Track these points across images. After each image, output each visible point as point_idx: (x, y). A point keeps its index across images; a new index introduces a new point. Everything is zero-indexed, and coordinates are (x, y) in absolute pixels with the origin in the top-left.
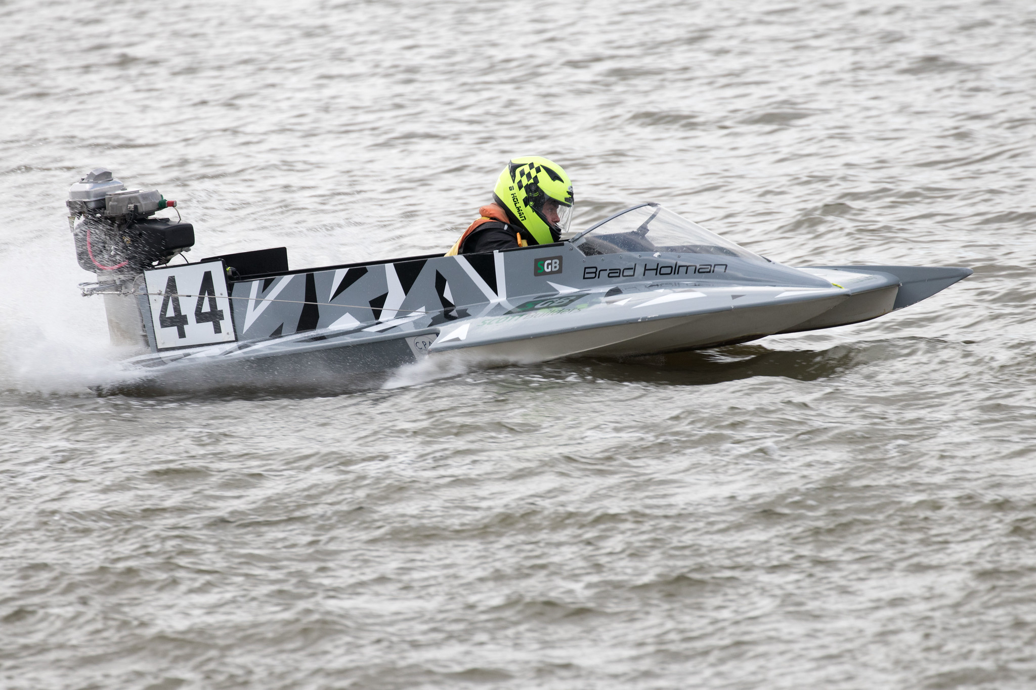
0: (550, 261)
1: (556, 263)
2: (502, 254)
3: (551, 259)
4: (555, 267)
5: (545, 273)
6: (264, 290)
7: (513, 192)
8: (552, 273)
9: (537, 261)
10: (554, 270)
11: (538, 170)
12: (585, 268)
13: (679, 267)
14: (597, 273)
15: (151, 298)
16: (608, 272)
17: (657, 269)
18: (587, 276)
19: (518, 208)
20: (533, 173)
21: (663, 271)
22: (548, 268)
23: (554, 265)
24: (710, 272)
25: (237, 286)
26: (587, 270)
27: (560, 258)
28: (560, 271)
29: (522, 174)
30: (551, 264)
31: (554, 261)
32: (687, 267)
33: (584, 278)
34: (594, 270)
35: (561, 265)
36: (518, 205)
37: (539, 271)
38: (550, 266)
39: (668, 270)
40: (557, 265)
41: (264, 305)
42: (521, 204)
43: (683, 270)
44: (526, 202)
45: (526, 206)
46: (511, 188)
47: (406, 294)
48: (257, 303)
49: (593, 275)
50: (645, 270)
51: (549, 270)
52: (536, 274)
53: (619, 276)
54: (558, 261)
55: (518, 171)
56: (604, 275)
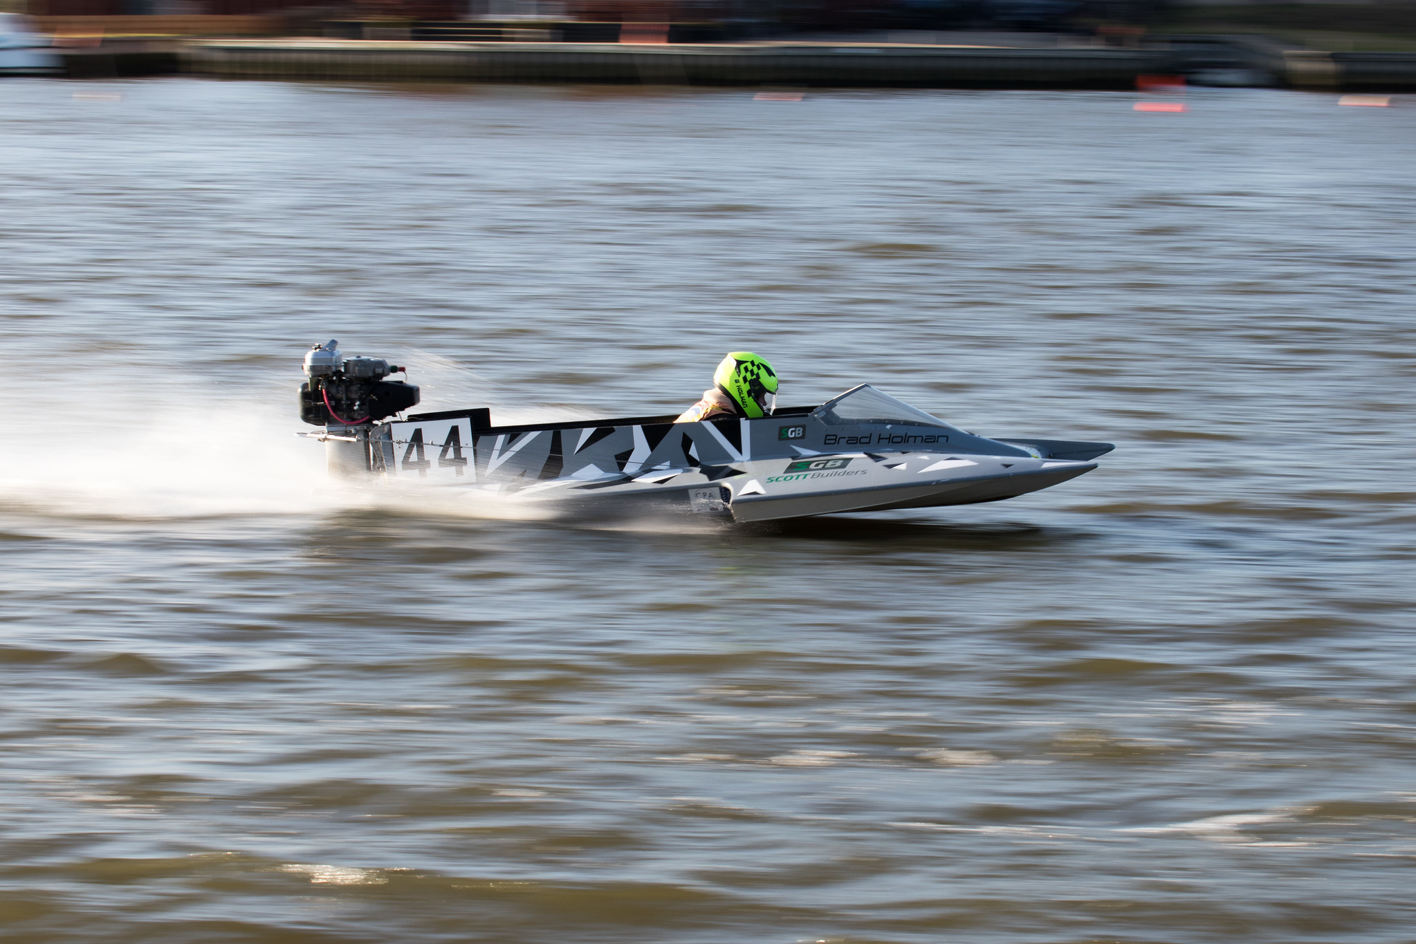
0: (794, 429)
1: (799, 430)
2: (748, 421)
3: (796, 427)
4: (799, 434)
5: (788, 438)
6: (509, 442)
7: (738, 384)
8: (795, 438)
9: (781, 429)
10: (797, 436)
11: (759, 368)
12: (827, 436)
13: (909, 437)
14: (837, 439)
15: (396, 446)
16: (847, 439)
17: (889, 438)
18: (827, 442)
19: (742, 398)
20: (755, 369)
21: (895, 440)
22: (791, 434)
23: (797, 432)
24: (934, 442)
25: (482, 438)
26: (828, 438)
27: (804, 427)
28: (803, 437)
29: (746, 369)
30: (795, 431)
31: (797, 429)
32: (916, 437)
33: (825, 444)
34: (834, 437)
35: (804, 432)
36: (742, 395)
37: (783, 437)
38: (794, 433)
39: (900, 440)
40: (801, 432)
41: (508, 455)
42: (745, 394)
43: (912, 440)
44: (749, 393)
45: (749, 397)
46: (737, 381)
47: (652, 449)
48: (502, 452)
49: (833, 442)
50: (880, 439)
51: (793, 436)
52: (780, 439)
53: (856, 443)
54: (801, 430)
55: (742, 367)
56: (843, 442)
